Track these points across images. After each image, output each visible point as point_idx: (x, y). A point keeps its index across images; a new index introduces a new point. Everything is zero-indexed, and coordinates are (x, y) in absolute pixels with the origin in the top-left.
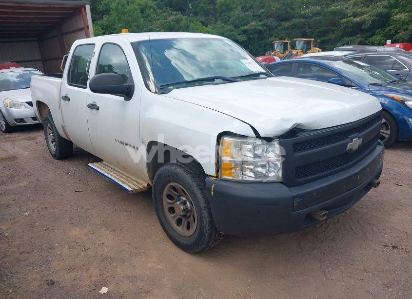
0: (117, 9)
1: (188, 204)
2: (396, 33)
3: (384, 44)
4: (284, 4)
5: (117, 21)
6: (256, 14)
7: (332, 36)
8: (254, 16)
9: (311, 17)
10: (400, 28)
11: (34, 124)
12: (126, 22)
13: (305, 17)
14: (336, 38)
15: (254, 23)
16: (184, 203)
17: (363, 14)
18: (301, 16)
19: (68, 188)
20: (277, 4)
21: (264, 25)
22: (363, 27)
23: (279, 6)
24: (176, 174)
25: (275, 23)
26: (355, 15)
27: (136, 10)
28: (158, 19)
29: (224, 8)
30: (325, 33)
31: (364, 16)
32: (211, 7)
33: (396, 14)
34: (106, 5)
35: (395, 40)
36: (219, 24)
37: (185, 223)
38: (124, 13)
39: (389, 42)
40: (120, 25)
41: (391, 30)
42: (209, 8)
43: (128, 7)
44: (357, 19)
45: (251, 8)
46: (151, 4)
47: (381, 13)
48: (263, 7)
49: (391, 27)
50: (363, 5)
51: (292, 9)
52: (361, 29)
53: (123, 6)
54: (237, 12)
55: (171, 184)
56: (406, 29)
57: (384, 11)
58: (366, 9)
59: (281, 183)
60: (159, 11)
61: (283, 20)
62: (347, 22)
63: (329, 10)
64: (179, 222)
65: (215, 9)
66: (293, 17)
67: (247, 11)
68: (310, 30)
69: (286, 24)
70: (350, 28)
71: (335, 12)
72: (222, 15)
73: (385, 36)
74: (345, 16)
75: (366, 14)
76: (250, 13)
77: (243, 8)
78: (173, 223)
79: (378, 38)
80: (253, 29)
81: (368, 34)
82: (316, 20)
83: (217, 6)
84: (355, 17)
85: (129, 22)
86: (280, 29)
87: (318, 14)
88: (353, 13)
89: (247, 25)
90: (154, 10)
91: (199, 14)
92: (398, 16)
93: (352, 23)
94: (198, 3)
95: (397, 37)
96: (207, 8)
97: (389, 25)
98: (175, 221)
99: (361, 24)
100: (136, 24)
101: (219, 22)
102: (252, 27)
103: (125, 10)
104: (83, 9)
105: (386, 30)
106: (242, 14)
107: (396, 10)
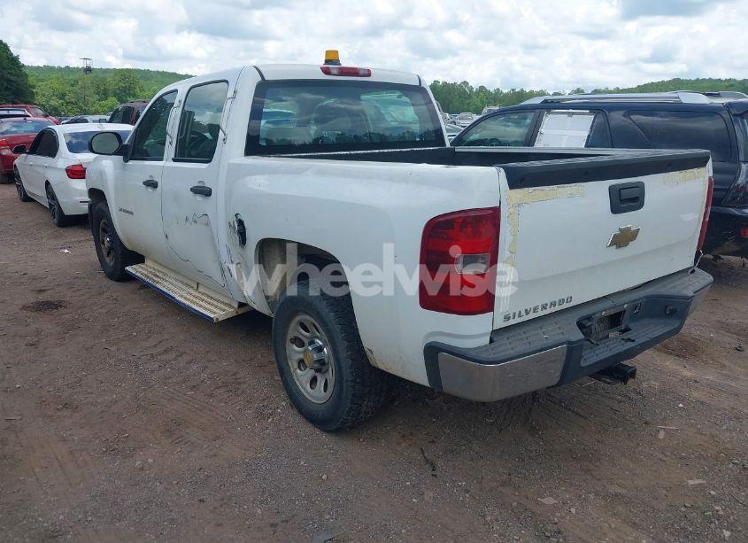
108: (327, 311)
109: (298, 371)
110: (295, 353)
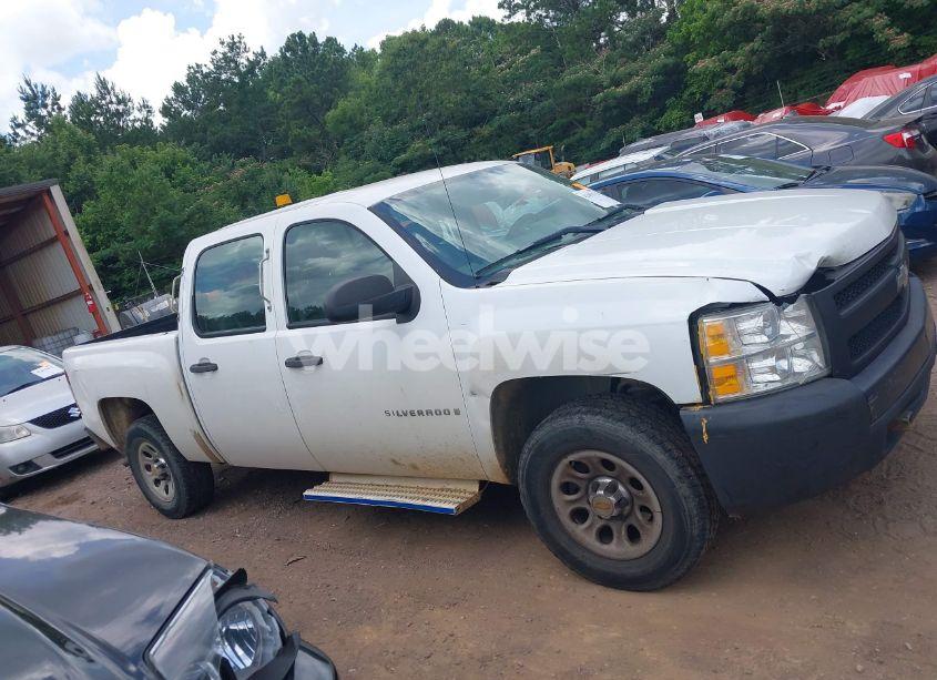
0: (111, 183)
1: (621, 488)
2: (706, 97)
3: (692, 124)
4: (468, 92)
5: (116, 207)
6: (416, 124)
7: (585, 132)
8: (412, 130)
9: (532, 106)
10: (710, 87)
11: (59, 467)
12: (140, 206)
13: (519, 107)
14: (592, 133)
15: (418, 144)
16: (611, 489)
17: (630, 75)
18: (509, 109)
19: (266, 562)
20: (454, 95)
21: (439, 143)
22: (639, 101)
23: (459, 97)
24: (588, 431)
25: (462, 134)
26: (617, 83)
27: (156, 174)
28: (209, 183)
29: (345, 127)
30: (566, 130)
31: (636, 79)
32: (315, 132)
33: (695, 62)
34: (80, 179)
35: (709, 111)
36: (345, 163)
37: (620, 531)
38: (129, 188)
39: (699, 117)
40: (127, 215)
41: (694, 94)
42: (311, 134)
43: (136, 173)
44: (623, 89)
45: (402, 115)
46: (184, 155)
47: (665, 66)
48: (426, 107)
49: (693, 89)
50: (625, 59)
51: (487, 97)
52: (636, 106)
53: (122, 172)
54: (375, 130)
55: (572, 458)
56: (722, 87)
57: (671, 60)
58: (634, 66)
59: (830, 376)
60: (205, 166)
61: (475, 124)
62: (604, 99)
63: (562, 84)
64: (605, 534)
65: (325, 134)
66: (494, 113)
67: (395, 121)
68: (537, 131)
69: (486, 130)
70: (615, 107)
71: (575, 84)
72: (346, 141)
73: (686, 107)
74: (598, 88)
75: (637, 76)
76: (403, 126)
77: (385, 118)
78: (591, 540)
79: (674, 115)
80: (420, 157)
81: (653, 112)
82: (543, 108)
83: (329, 127)
84: (617, 86)
85: (147, 204)
86: (477, 143)
87: (542, 96)
88: (612, 79)
89: (405, 152)
90: (193, 165)
91: (295, 153)
92: (700, 65)
93: (615, 98)
94: (285, 130)
95: (711, 104)
96: (309, 136)
97: (686, 87)
98: (594, 535)
99: (633, 96)
100: (165, 203)
101: (343, 158)
102: (418, 153)
103: (132, 180)
104: (46, 198)
105: (685, 96)
106: (388, 132)
107: (691, 56)
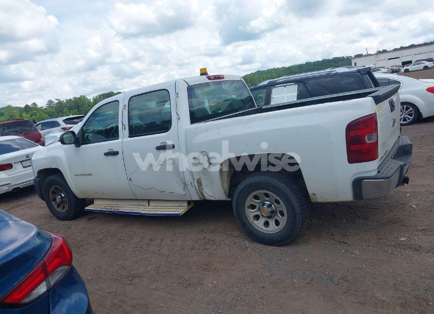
108: (279, 183)
109: (255, 222)
110: (251, 213)
